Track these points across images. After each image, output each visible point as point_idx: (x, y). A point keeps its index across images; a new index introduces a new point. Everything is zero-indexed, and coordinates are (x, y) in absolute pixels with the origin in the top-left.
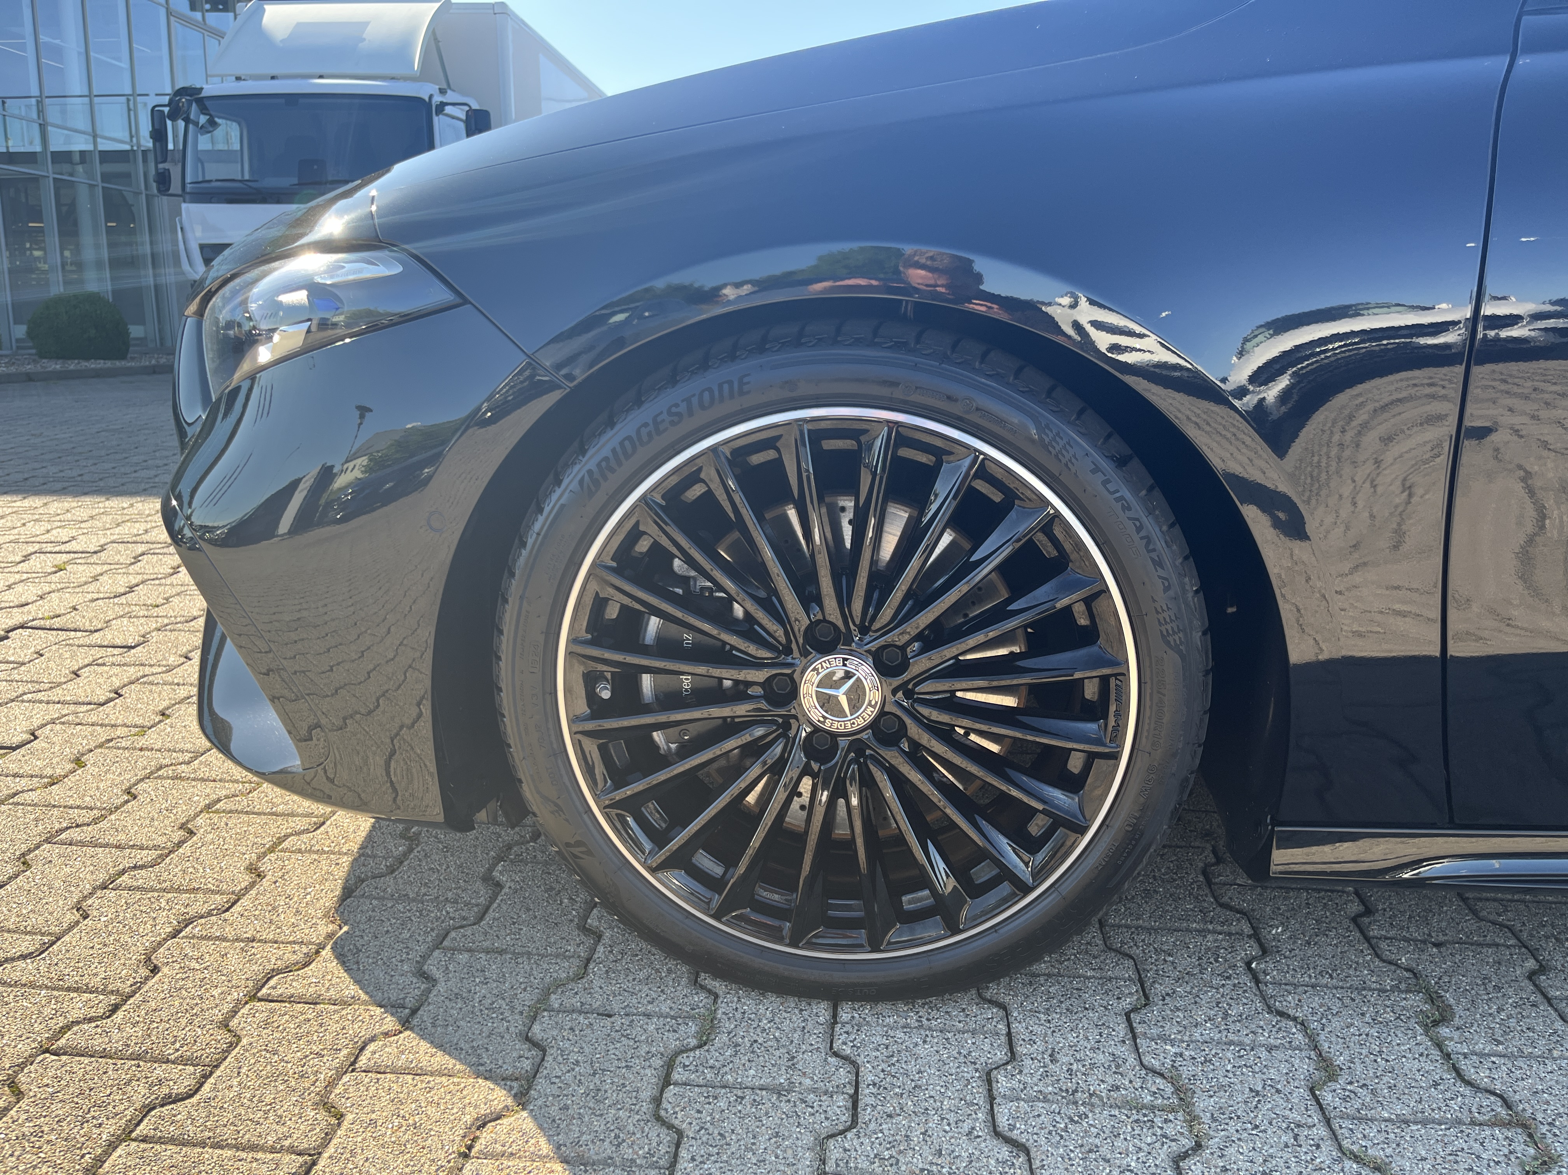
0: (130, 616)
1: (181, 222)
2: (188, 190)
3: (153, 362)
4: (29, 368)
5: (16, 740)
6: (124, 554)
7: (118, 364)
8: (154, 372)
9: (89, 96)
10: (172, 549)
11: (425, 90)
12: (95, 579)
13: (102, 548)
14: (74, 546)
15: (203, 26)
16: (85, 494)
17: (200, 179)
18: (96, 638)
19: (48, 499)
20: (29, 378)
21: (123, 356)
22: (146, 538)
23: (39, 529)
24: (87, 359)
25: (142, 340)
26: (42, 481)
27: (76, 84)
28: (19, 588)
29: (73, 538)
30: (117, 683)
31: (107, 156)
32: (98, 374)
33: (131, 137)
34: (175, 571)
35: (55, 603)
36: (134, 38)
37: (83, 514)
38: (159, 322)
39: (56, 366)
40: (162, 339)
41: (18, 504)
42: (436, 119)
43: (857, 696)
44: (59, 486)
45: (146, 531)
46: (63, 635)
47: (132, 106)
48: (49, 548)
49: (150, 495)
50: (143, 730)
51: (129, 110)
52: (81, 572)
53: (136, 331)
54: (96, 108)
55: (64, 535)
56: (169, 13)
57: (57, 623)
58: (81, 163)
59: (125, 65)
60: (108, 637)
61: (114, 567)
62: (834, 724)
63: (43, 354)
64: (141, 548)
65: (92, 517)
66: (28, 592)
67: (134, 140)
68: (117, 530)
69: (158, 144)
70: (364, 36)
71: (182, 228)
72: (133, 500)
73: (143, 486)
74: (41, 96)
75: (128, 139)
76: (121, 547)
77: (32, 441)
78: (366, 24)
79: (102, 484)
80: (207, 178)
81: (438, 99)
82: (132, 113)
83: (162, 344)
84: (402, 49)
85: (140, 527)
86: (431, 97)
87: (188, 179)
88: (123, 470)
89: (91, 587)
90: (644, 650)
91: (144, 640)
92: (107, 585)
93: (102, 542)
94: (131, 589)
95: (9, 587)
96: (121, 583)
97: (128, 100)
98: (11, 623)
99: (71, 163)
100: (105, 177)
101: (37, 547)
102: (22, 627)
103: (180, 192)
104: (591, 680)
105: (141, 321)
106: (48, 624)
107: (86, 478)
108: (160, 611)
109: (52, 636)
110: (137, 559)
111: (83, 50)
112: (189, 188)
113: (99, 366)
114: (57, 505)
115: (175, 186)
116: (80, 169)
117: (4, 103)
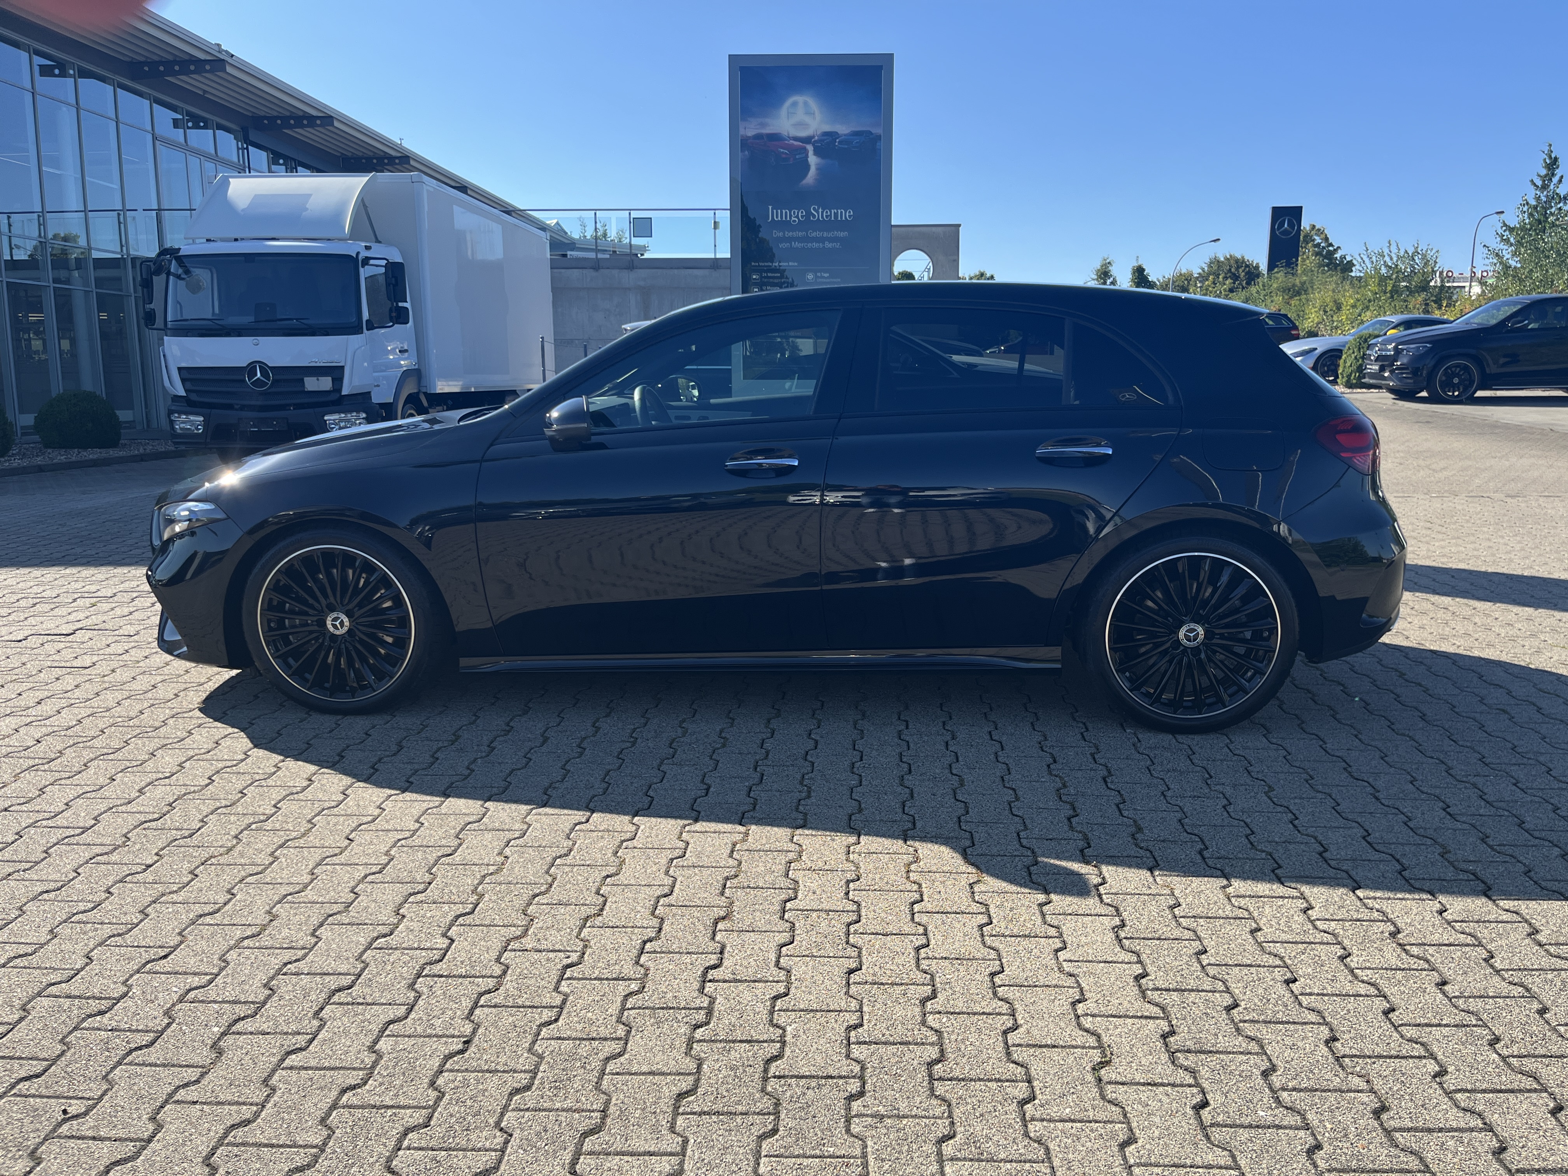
0: (131, 624)
1: (164, 352)
2: (169, 326)
3: (142, 451)
4: (39, 460)
5: (88, 665)
6: (127, 597)
7: (113, 453)
8: (142, 460)
9: (84, 211)
10: (152, 594)
11: (352, 248)
12: (112, 609)
13: (115, 595)
14: (99, 594)
15: (186, 147)
16: (102, 565)
17: (179, 318)
18: (117, 632)
19: (80, 569)
20: (40, 469)
21: (113, 443)
22: (138, 589)
23: (78, 585)
24: (85, 447)
25: (131, 424)
26: (74, 557)
27: (73, 201)
28: (74, 614)
29: (98, 590)
30: (126, 648)
31: (100, 263)
32: (94, 463)
33: (122, 246)
34: (153, 605)
35: (94, 620)
36: (123, 151)
37: (101, 577)
38: (146, 407)
39: (60, 457)
40: (148, 421)
41: (63, 572)
42: (361, 270)
43: (342, 623)
44: (85, 560)
45: (138, 586)
46: (101, 632)
47: (122, 220)
48: (86, 595)
49: (140, 565)
50: (138, 662)
51: (120, 223)
52: (105, 606)
53: (124, 415)
54: (91, 221)
55: (93, 588)
56: (155, 138)
57: (96, 627)
58: (77, 269)
59: (116, 186)
60: (121, 632)
61: (121, 604)
62: (337, 633)
63: (47, 445)
64: (135, 595)
65: (107, 579)
66: (81, 616)
67: (124, 248)
68: (122, 586)
69: (145, 290)
70: (307, 206)
71: (164, 356)
72: (130, 568)
73: (136, 560)
74: (42, 212)
75: (119, 250)
76: (125, 594)
77: (60, 530)
78: (310, 195)
79: (110, 559)
80: (185, 317)
81: (364, 254)
82: (122, 225)
83: (148, 426)
84: (336, 218)
85: (135, 583)
86: (358, 253)
87: (169, 318)
88: (123, 550)
89: (111, 613)
90: (286, 612)
91: (137, 633)
92: (118, 612)
93: (115, 591)
94: (131, 613)
95: (69, 614)
96: (126, 611)
97: (119, 214)
98: (75, 628)
99: (68, 269)
100: (99, 282)
101: (80, 595)
102: (81, 629)
103: (162, 326)
104: (269, 621)
105: (131, 408)
106: (93, 628)
107: (101, 555)
108: (145, 622)
109: (95, 632)
110: (133, 600)
111: (79, 176)
112: (169, 325)
113: (95, 457)
114: (87, 572)
115: (159, 323)
116: (76, 274)
117: (9, 217)
